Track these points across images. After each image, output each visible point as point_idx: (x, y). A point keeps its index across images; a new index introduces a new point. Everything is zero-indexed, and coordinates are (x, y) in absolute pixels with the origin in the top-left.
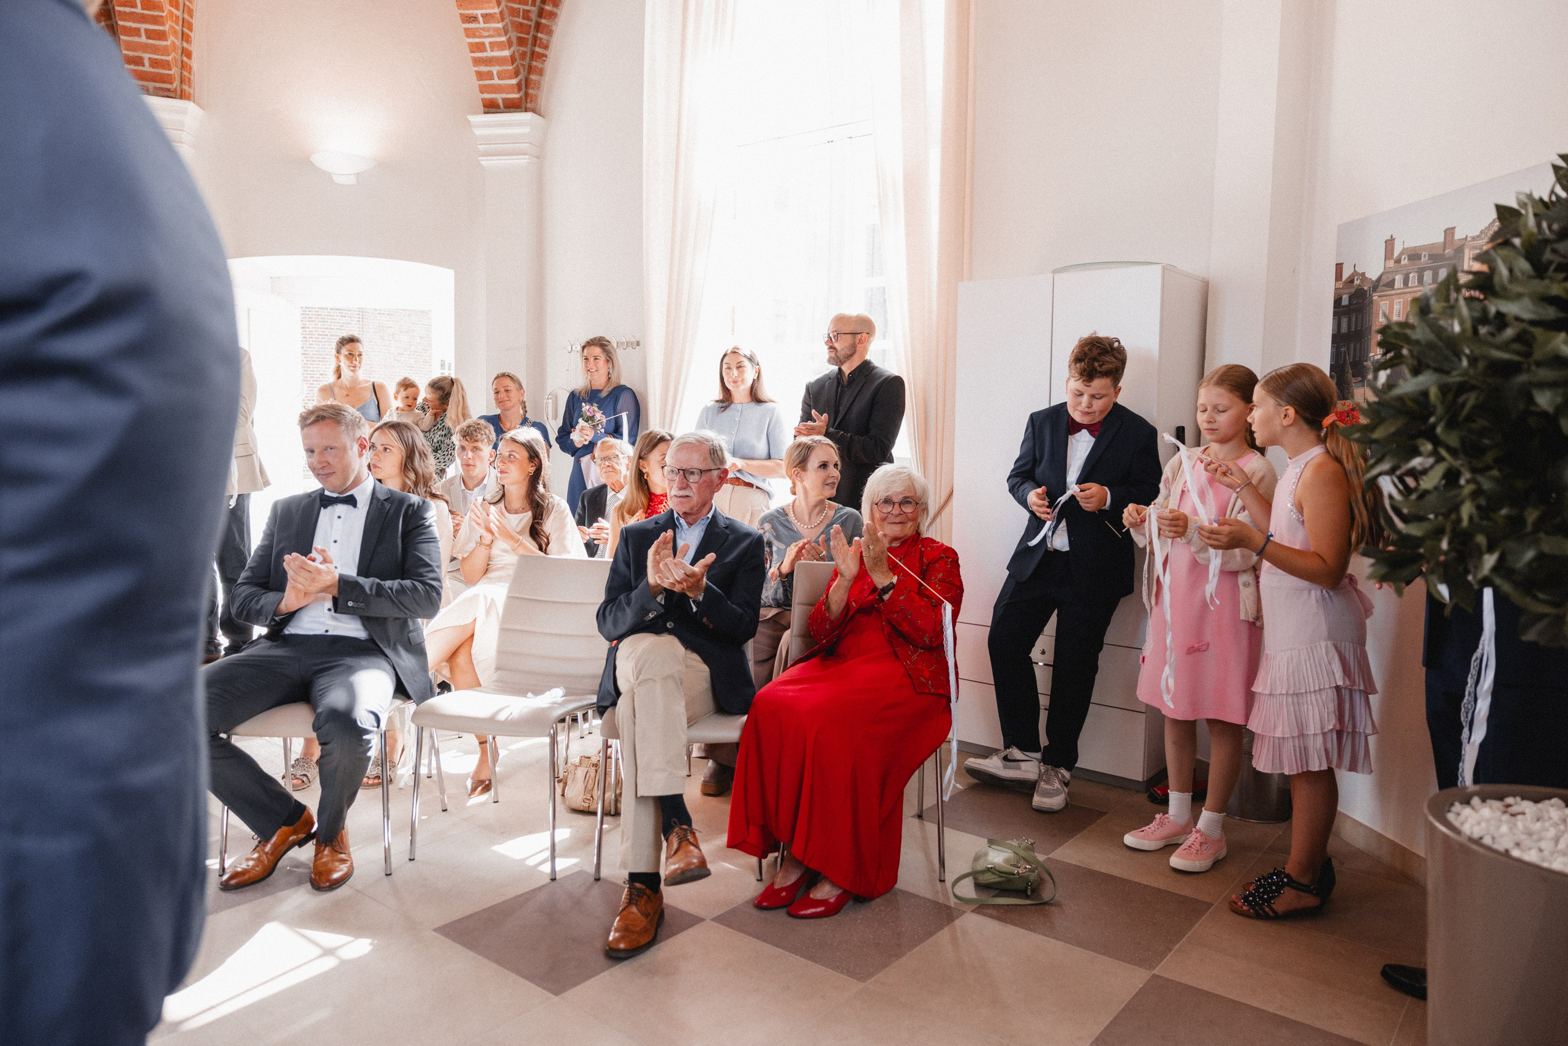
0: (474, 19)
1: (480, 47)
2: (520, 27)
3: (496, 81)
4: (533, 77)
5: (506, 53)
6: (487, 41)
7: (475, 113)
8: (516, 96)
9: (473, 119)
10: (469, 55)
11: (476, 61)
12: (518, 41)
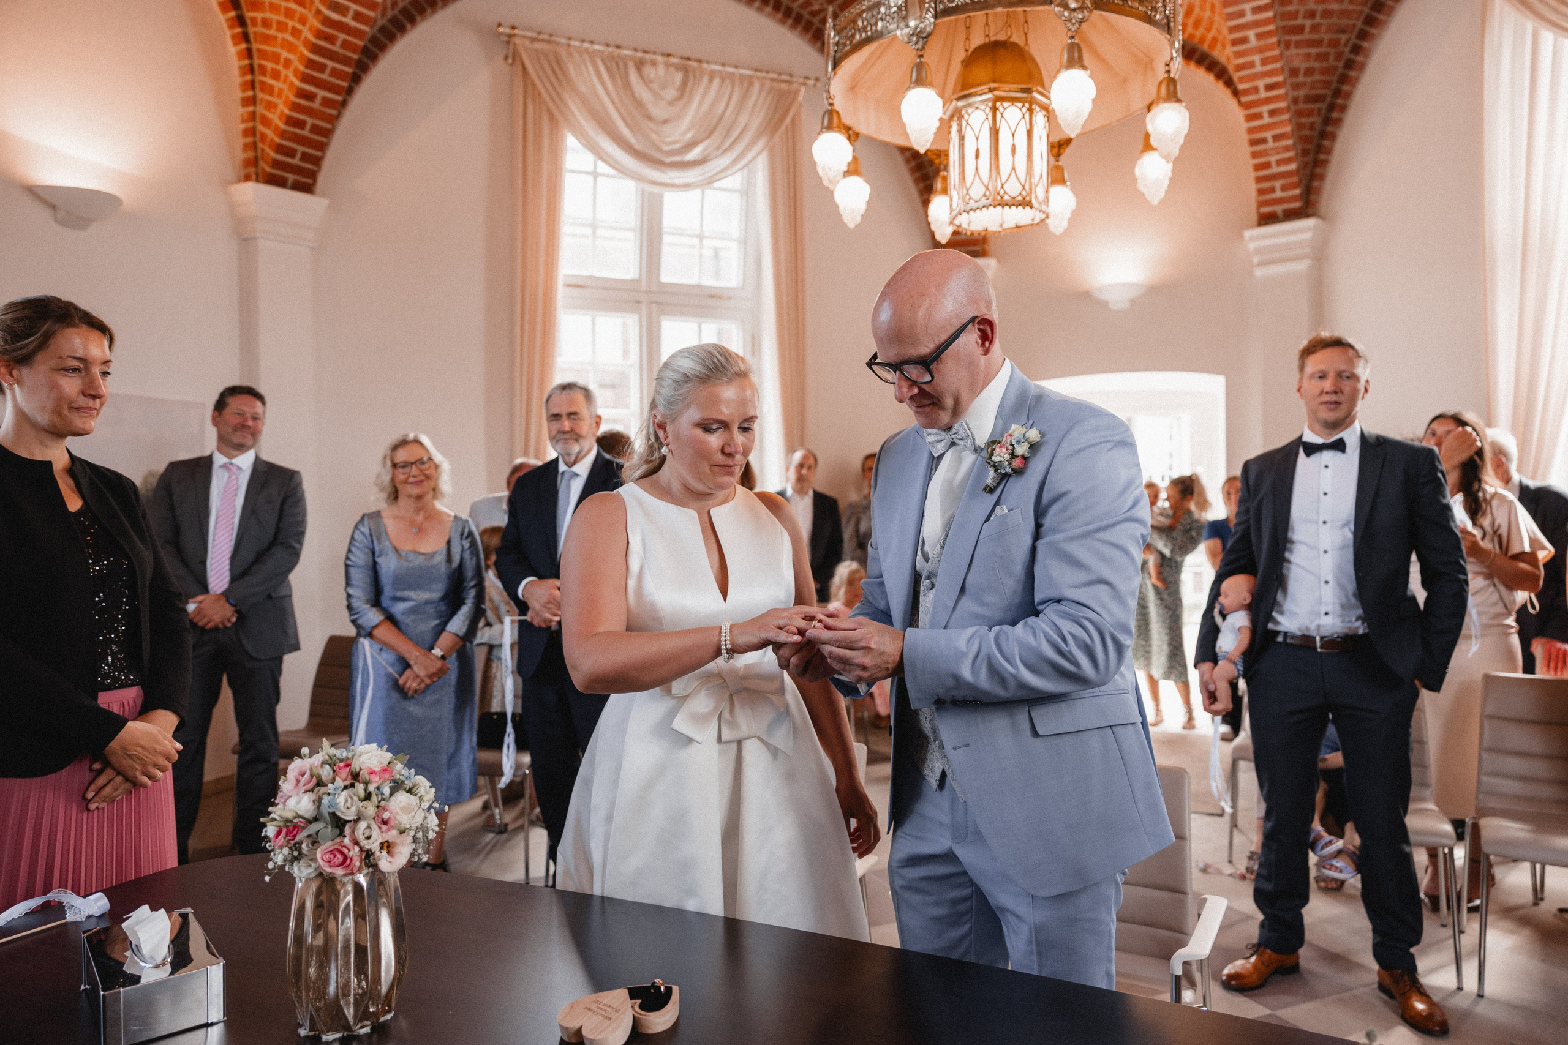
0: (1264, 141)
1: (1267, 165)
2: (1305, 139)
3: (1279, 194)
5: (1293, 166)
6: (1273, 159)
7: (1251, 227)
8: (1297, 205)
9: (1248, 234)
10: (1253, 174)
11: (1259, 180)
12: (1305, 152)
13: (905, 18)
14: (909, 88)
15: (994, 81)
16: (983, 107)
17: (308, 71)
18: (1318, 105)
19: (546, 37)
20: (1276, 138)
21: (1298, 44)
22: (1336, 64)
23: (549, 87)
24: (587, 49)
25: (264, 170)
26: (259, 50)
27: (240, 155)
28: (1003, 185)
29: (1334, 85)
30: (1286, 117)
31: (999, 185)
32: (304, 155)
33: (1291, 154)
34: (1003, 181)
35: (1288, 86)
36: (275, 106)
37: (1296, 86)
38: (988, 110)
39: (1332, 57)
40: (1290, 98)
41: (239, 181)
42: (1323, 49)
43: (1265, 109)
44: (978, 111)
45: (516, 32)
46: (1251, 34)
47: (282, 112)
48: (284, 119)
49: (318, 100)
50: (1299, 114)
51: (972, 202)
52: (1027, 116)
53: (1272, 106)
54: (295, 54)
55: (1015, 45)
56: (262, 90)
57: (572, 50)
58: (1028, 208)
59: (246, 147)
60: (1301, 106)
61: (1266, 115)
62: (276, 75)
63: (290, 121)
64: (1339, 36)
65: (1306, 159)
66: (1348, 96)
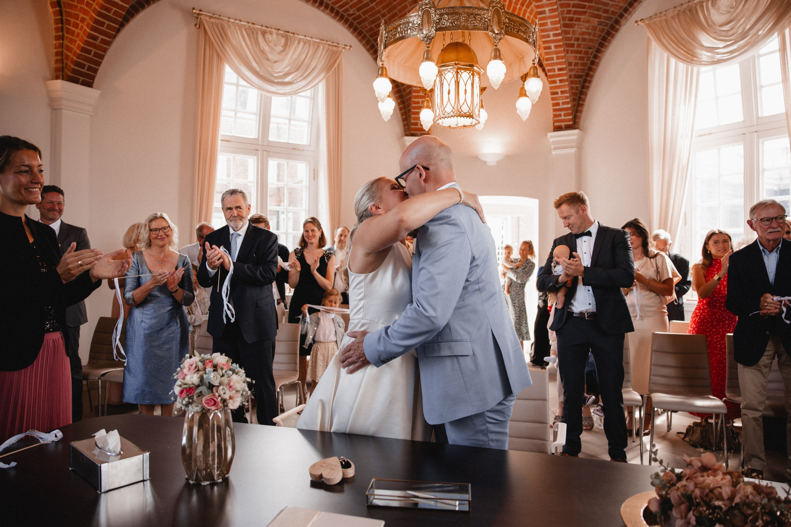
0: (557, 93)
1: (558, 104)
2: (574, 94)
3: (563, 117)
4: (578, 114)
5: (569, 106)
6: (561, 102)
7: (551, 132)
8: (571, 123)
9: (550, 134)
10: (552, 108)
11: (555, 110)
12: (574, 100)
13: (421, 30)
14: (423, 61)
15: (457, 60)
16: (452, 71)
17: (95, 25)
18: (580, 79)
19: (217, 16)
20: (562, 92)
21: (572, 52)
22: (587, 62)
23: (219, 42)
24: (238, 23)
25: (67, 74)
26: (66, 12)
27: (53, 65)
28: (461, 107)
29: (586, 71)
30: (567, 83)
31: (459, 107)
32: (89, 66)
33: (569, 100)
34: (461, 105)
35: (567, 70)
36: (75, 41)
37: (571, 70)
38: (454, 73)
39: (585, 59)
40: (568, 75)
41: (53, 79)
42: (582, 55)
43: (558, 79)
44: (449, 73)
45: (202, 13)
46: (552, 45)
47: (79, 45)
48: (80, 49)
49: (99, 40)
50: (572, 82)
51: (446, 113)
52: (471, 77)
53: (560, 78)
54: (88, 16)
55: (466, 45)
56: (67, 33)
57: (230, 23)
58: (471, 118)
59: (57, 61)
60: (573, 79)
61: (558, 82)
62: (76, 25)
63: (83, 50)
64: (588, 50)
65: (574, 103)
66: (592, 76)
